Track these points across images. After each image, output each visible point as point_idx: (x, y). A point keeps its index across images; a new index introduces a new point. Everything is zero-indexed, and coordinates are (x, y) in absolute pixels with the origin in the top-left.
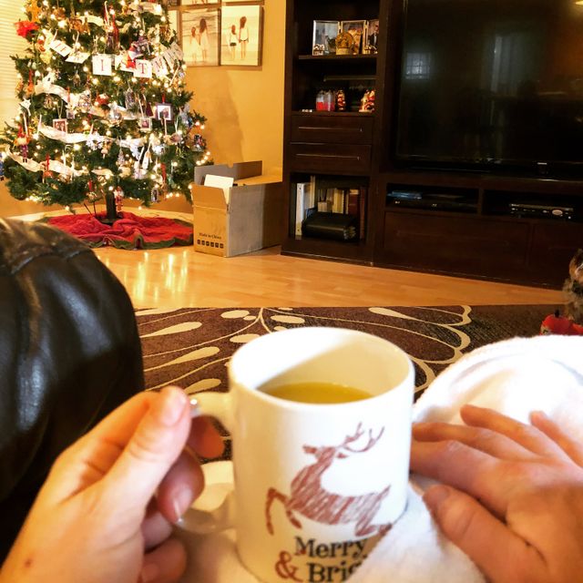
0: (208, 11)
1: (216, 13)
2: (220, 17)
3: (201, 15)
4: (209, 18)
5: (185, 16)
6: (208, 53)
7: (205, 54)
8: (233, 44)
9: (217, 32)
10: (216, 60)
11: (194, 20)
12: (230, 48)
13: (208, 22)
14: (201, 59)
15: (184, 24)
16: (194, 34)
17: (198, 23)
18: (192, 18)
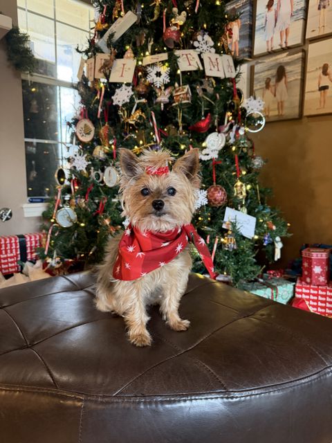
0: (288, 55)
1: (300, 54)
2: (304, 60)
3: (278, 61)
4: (288, 64)
5: (257, 68)
6: (286, 105)
7: (281, 105)
8: (324, 88)
9: (299, 77)
10: (297, 111)
11: (268, 70)
12: (319, 92)
13: (288, 69)
14: (276, 113)
15: (256, 76)
16: (268, 86)
17: (274, 72)
18: (266, 68)
